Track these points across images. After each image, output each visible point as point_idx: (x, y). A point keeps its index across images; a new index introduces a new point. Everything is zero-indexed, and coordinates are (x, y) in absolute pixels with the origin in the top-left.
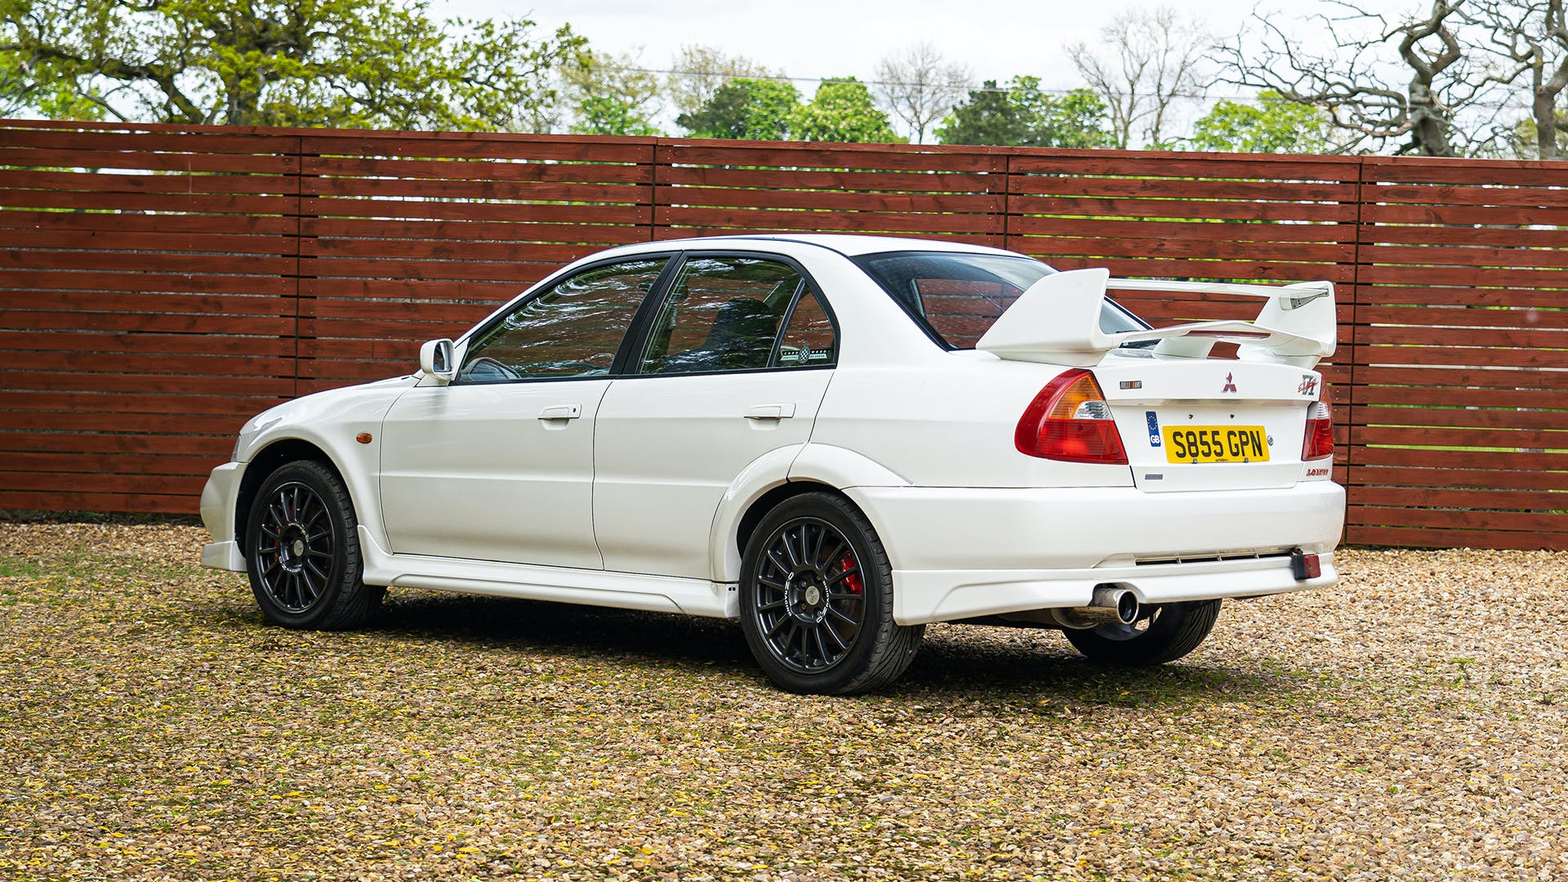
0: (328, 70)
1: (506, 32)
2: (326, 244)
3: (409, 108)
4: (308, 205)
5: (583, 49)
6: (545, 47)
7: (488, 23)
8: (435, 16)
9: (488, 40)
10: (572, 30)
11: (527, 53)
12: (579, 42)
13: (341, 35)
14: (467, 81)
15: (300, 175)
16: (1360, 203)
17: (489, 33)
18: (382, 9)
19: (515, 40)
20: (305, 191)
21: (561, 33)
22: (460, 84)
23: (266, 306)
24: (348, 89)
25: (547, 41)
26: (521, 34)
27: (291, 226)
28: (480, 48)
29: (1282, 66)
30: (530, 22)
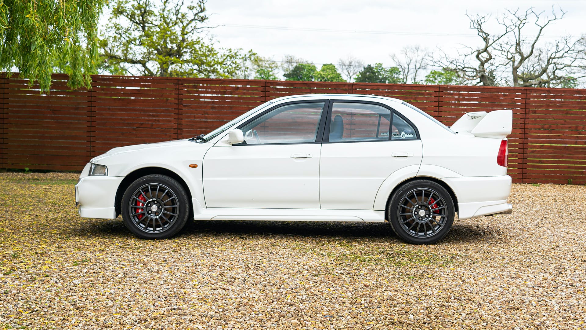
0: (187, 62)
1: (235, 52)
2: (185, 106)
3: (209, 72)
4: (181, 96)
5: (256, 55)
6: (245, 55)
7: (230, 49)
8: (216, 47)
9: (230, 53)
10: (253, 51)
11: (241, 57)
12: (254, 54)
13: (191, 52)
14: (225, 64)
15: (179, 89)
16: (439, 97)
17: (230, 52)
18: (202, 45)
19: (237, 54)
20: (180, 93)
21: (250, 52)
22: (223, 65)
23: (170, 121)
24: (193, 67)
25: (246, 54)
26: (239, 52)
27: (176, 102)
28: (228, 56)
29: (444, 61)
30: (241, 49)
